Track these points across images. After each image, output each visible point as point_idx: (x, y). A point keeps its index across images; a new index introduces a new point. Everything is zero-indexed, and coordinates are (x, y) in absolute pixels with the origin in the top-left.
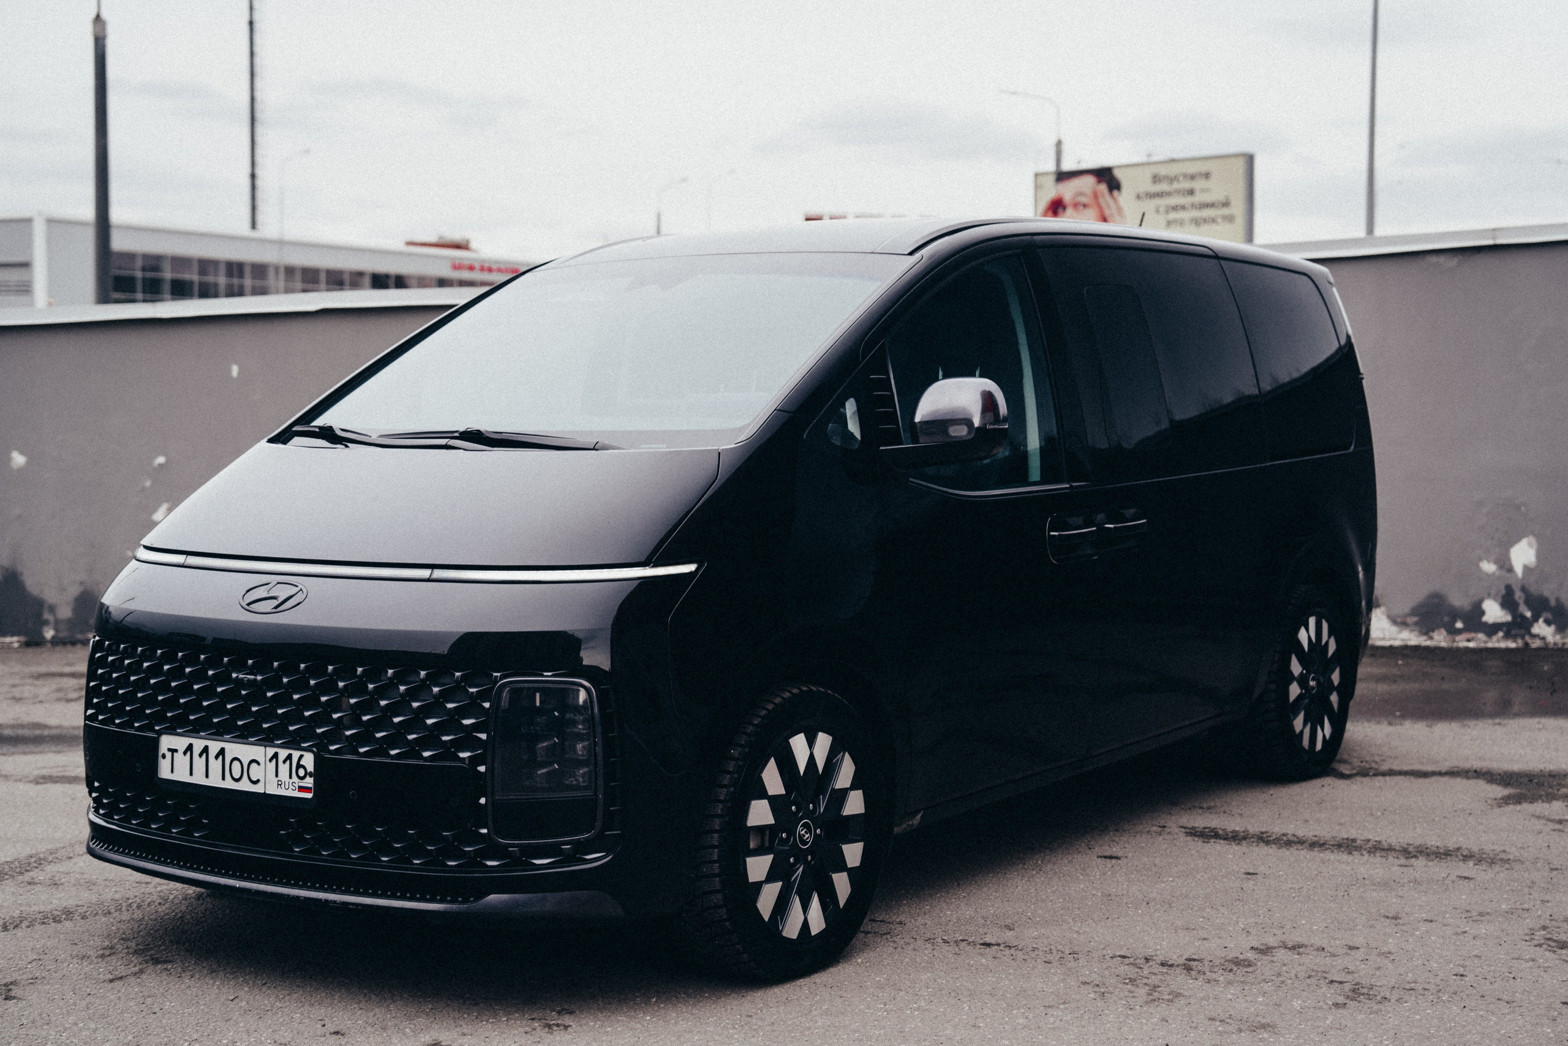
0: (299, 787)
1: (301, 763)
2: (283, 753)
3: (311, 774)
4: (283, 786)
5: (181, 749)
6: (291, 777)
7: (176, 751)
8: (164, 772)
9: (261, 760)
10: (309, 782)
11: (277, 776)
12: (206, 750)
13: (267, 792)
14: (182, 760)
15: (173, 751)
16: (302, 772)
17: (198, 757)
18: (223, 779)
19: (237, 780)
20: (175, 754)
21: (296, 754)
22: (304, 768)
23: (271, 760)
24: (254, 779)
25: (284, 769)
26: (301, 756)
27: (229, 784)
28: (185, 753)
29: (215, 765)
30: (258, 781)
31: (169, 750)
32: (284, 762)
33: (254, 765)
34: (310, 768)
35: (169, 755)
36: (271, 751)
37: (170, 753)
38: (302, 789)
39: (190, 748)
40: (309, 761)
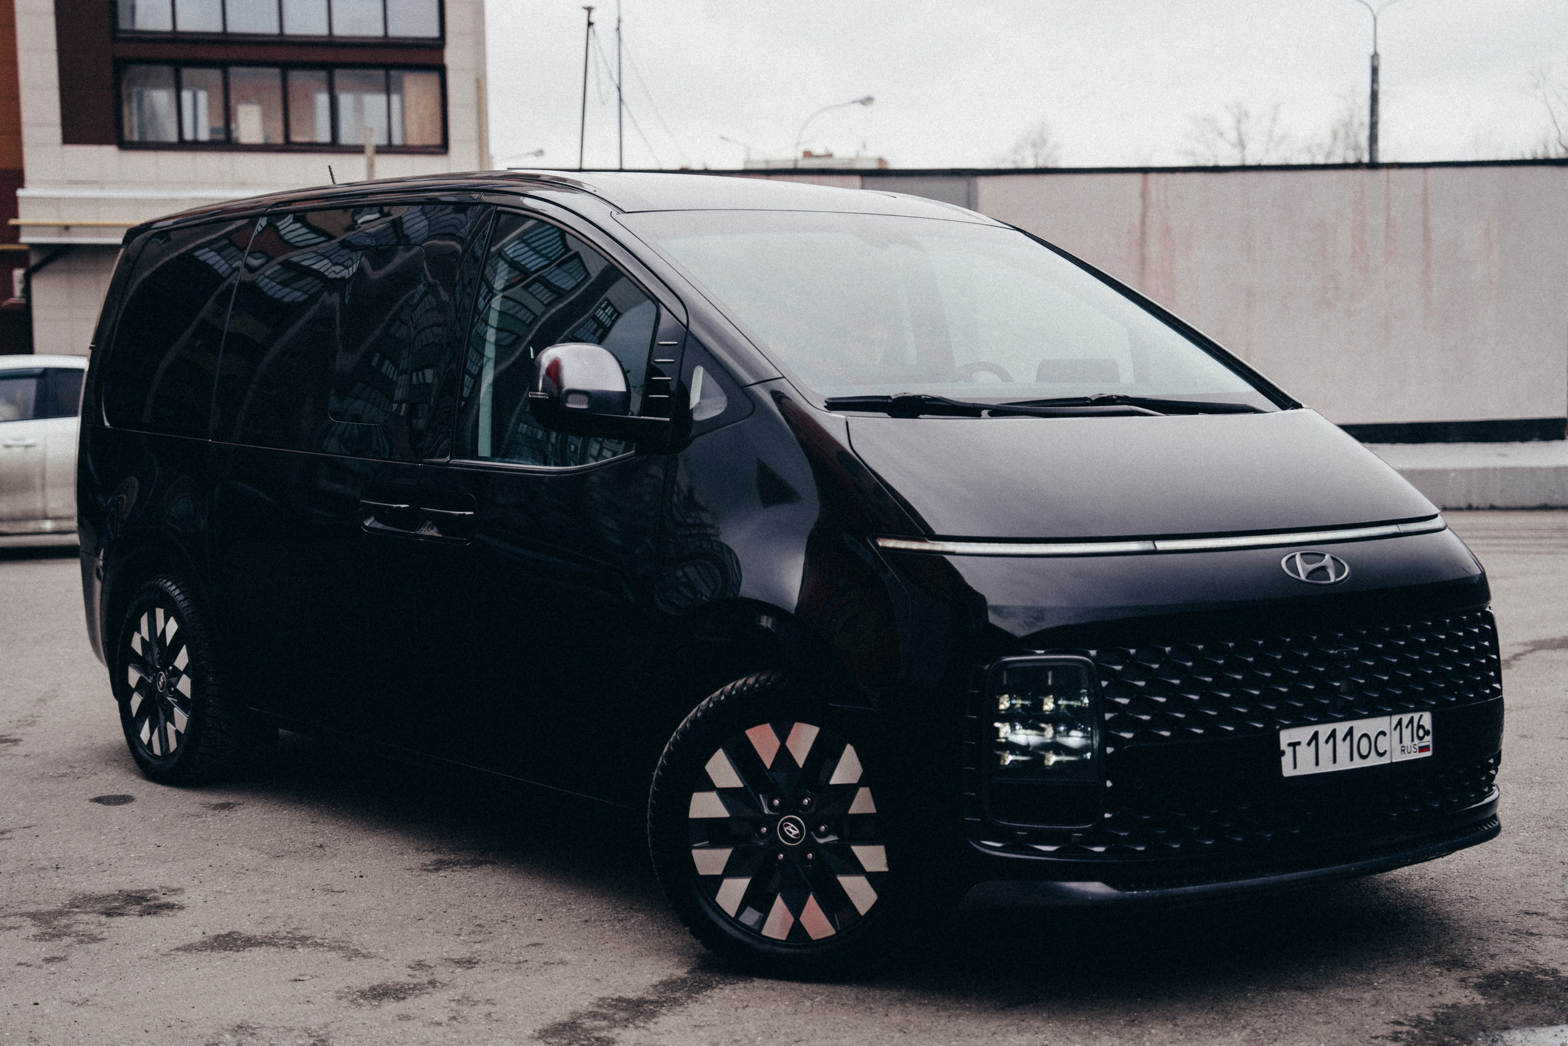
0: (1420, 747)
1: (1421, 723)
2: (1406, 718)
3: (1427, 733)
4: (1406, 751)
5: (1304, 742)
6: (1413, 740)
7: (1299, 743)
8: (1288, 771)
9: (1387, 731)
10: (1428, 740)
11: (1401, 742)
12: (1333, 734)
13: (1394, 761)
14: (1306, 753)
15: (1294, 745)
16: (1421, 733)
17: (1324, 744)
18: (1352, 759)
19: (1364, 757)
20: (1297, 748)
21: (1416, 716)
22: (1422, 727)
23: (1395, 728)
24: (1381, 751)
25: (1407, 733)
26: (1421, 716)
27: (1358, 763)
28: (1309, 744)
29: (1343, 748)
30: (1385, 752)
31: (1290, 744)
32: (1407, 727)
33: (1381, 737)
34: (1428, 726)
35: (1289, 751)
36: (1395, 719)
37: (1291, 748)
38: (1423, 749)
39: (1315, 736)
40: (1427, 719)
